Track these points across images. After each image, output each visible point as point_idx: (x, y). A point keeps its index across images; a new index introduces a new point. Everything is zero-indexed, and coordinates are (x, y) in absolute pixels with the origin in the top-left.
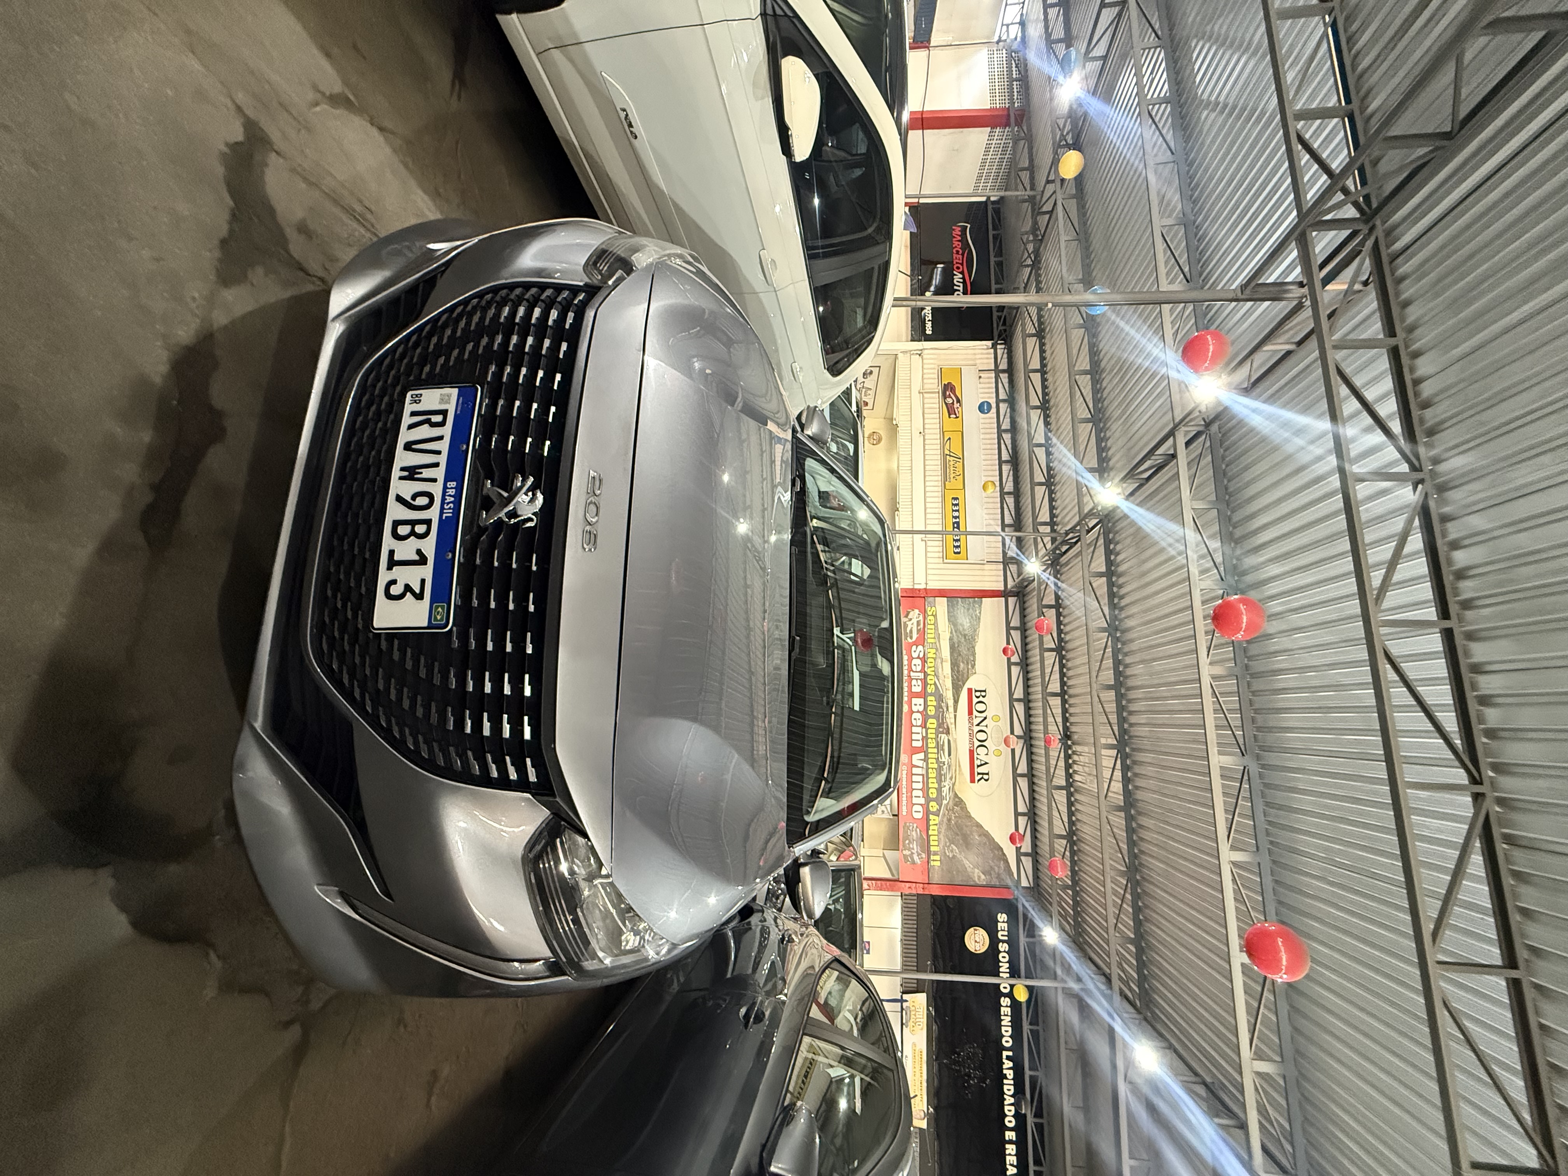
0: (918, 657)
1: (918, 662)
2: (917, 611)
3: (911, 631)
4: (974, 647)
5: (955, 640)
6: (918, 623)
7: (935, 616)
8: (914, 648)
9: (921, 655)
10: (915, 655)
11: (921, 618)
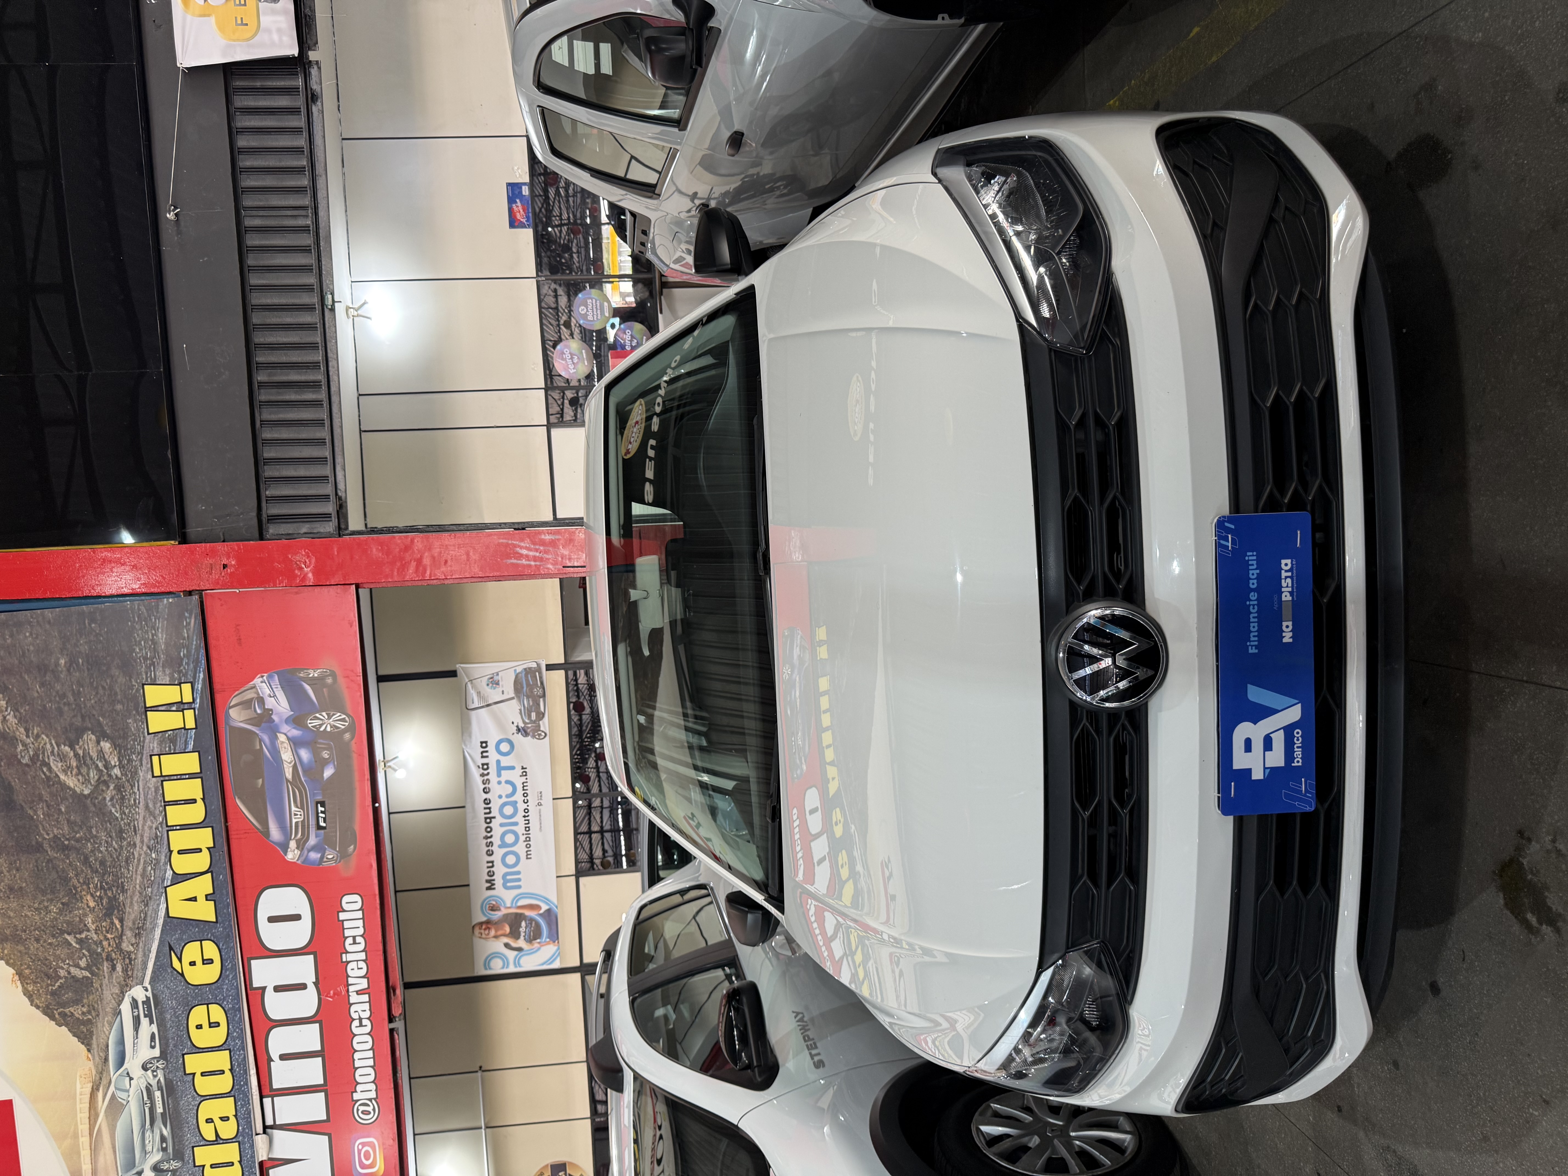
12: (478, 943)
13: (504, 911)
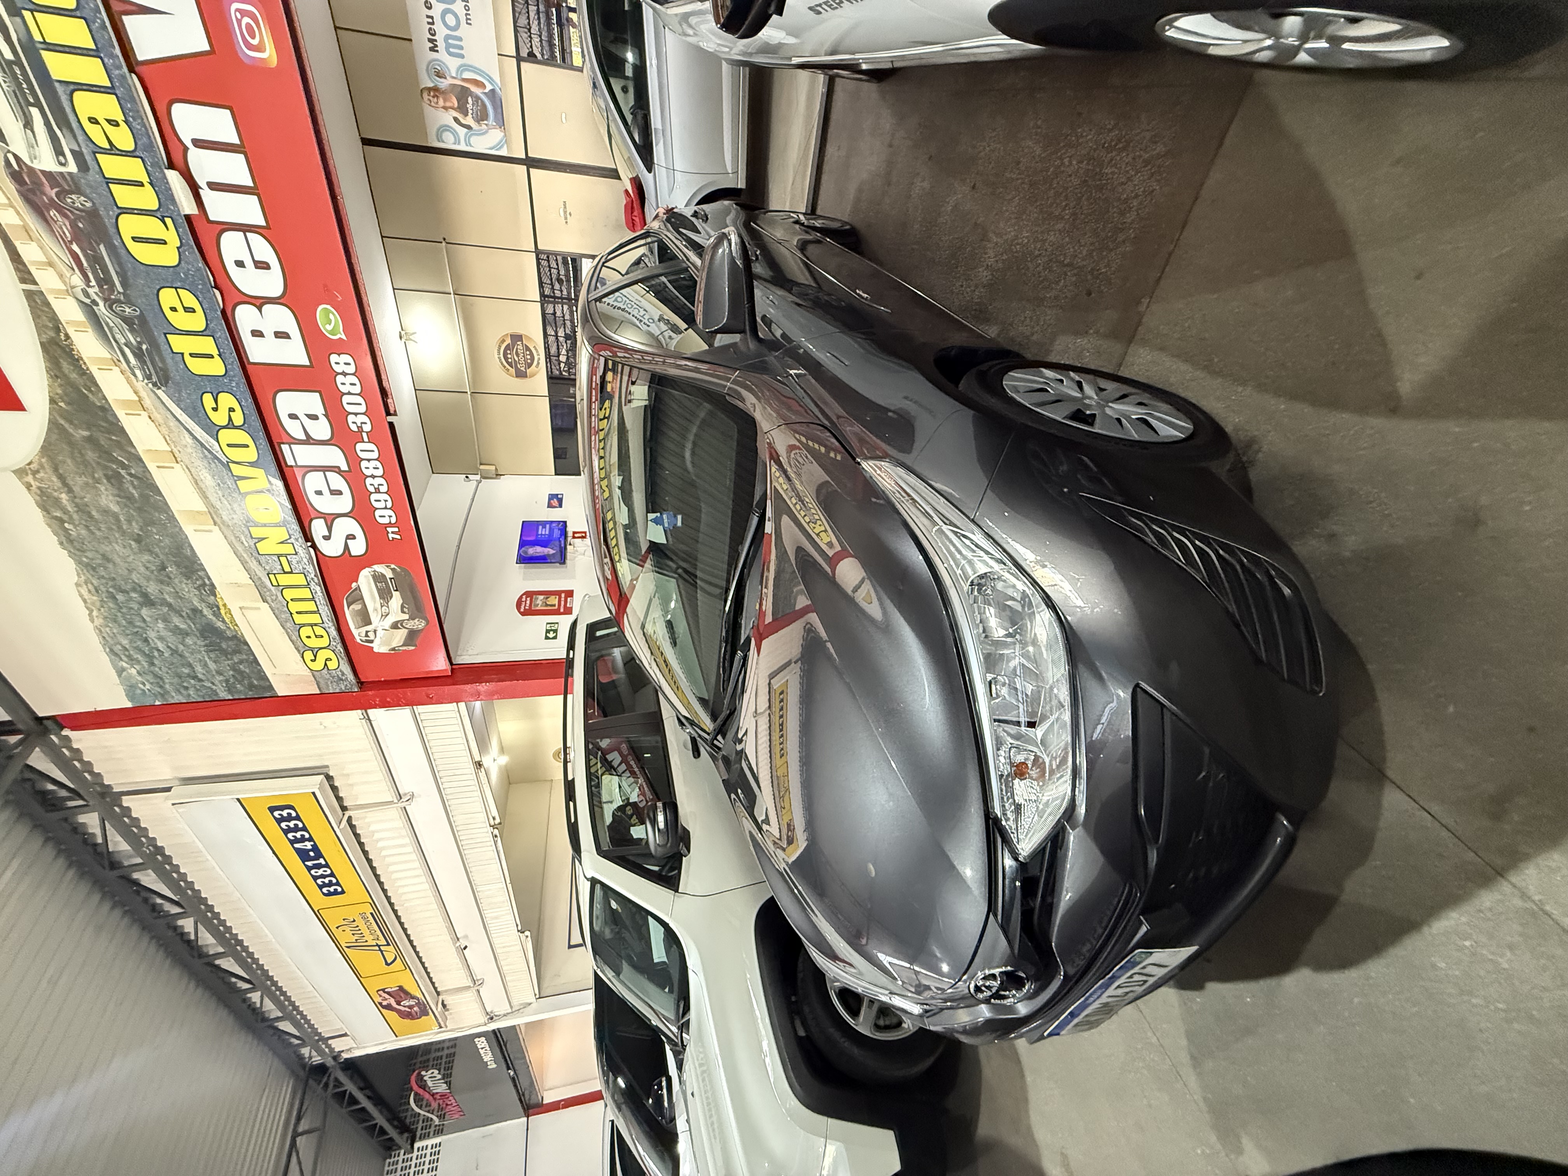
0: (330, 519)
1: (324, 504)
2: (379, 647)
3: (385, 595)
4: (88, 567)
5: (187, 589)
6: (365, 619)
7: (302, 649)
8: (358, 547)
9: (318, 528)
10: (347, 526)
11: (358, 633)
12: (428, 110)
13: (450, 81)
